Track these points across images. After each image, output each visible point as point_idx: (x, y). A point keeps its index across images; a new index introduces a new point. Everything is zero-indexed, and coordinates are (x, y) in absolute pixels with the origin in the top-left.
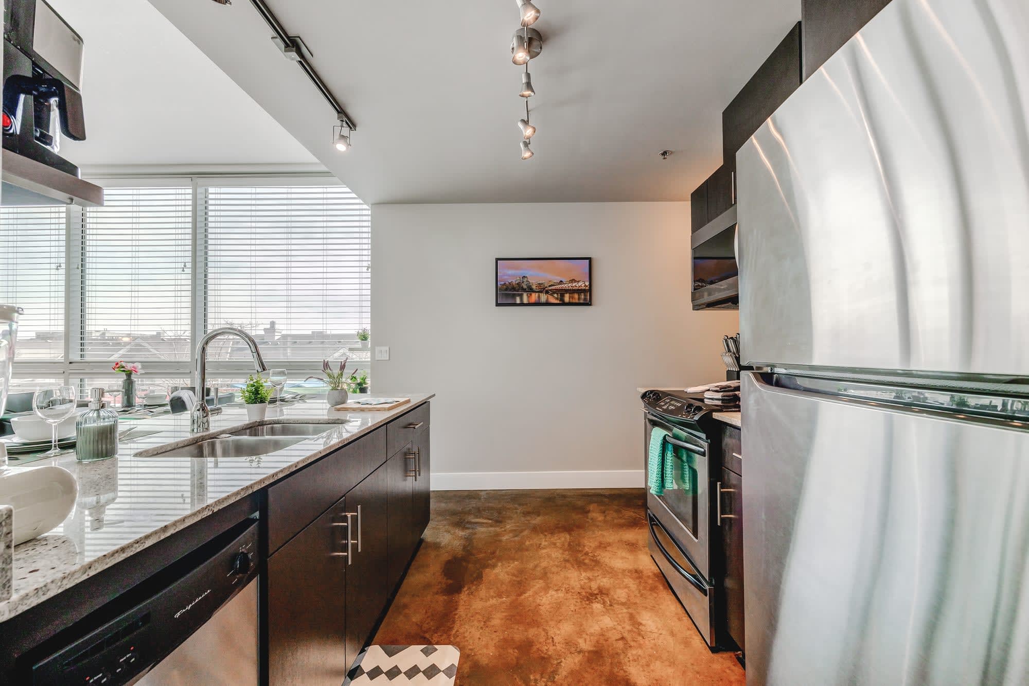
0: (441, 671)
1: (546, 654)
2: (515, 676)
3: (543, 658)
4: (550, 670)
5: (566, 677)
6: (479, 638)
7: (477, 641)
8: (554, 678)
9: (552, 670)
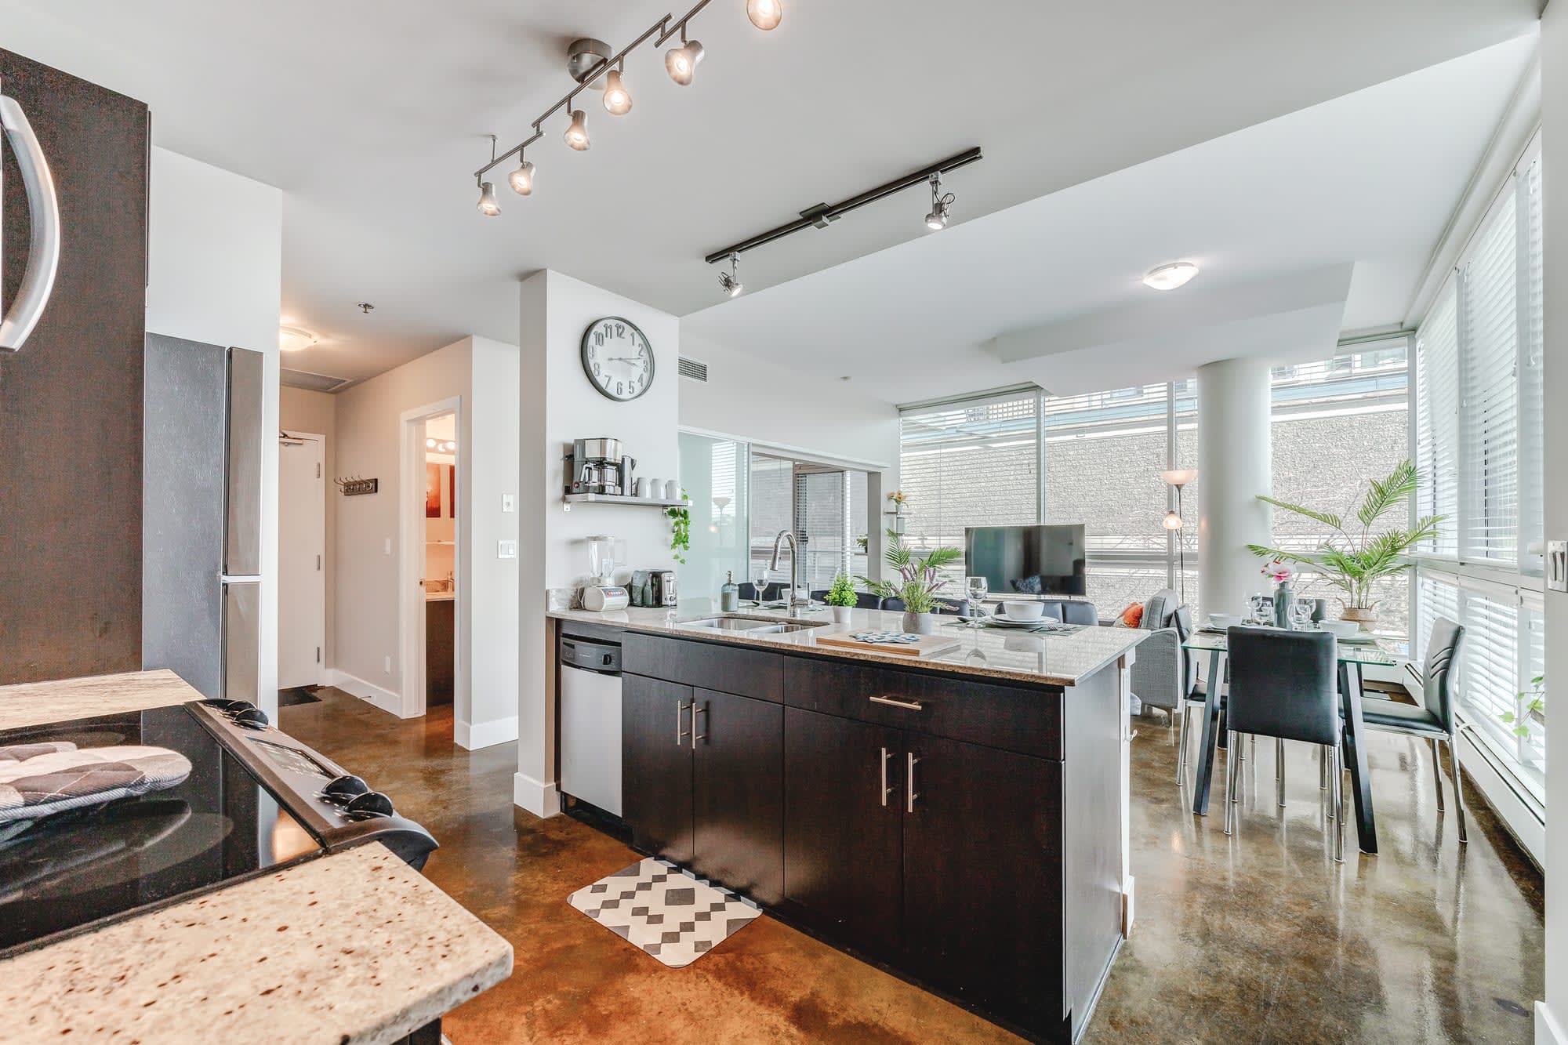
0: (662, 942)
1: (562, 1035)
2: (577, 990)
3: (559, 1028)
4: (540, 1022)
5: (511, 1028)
6: (669, 993)
7: (669, 990)
8: (527, 1018)
9: (537, 1023)
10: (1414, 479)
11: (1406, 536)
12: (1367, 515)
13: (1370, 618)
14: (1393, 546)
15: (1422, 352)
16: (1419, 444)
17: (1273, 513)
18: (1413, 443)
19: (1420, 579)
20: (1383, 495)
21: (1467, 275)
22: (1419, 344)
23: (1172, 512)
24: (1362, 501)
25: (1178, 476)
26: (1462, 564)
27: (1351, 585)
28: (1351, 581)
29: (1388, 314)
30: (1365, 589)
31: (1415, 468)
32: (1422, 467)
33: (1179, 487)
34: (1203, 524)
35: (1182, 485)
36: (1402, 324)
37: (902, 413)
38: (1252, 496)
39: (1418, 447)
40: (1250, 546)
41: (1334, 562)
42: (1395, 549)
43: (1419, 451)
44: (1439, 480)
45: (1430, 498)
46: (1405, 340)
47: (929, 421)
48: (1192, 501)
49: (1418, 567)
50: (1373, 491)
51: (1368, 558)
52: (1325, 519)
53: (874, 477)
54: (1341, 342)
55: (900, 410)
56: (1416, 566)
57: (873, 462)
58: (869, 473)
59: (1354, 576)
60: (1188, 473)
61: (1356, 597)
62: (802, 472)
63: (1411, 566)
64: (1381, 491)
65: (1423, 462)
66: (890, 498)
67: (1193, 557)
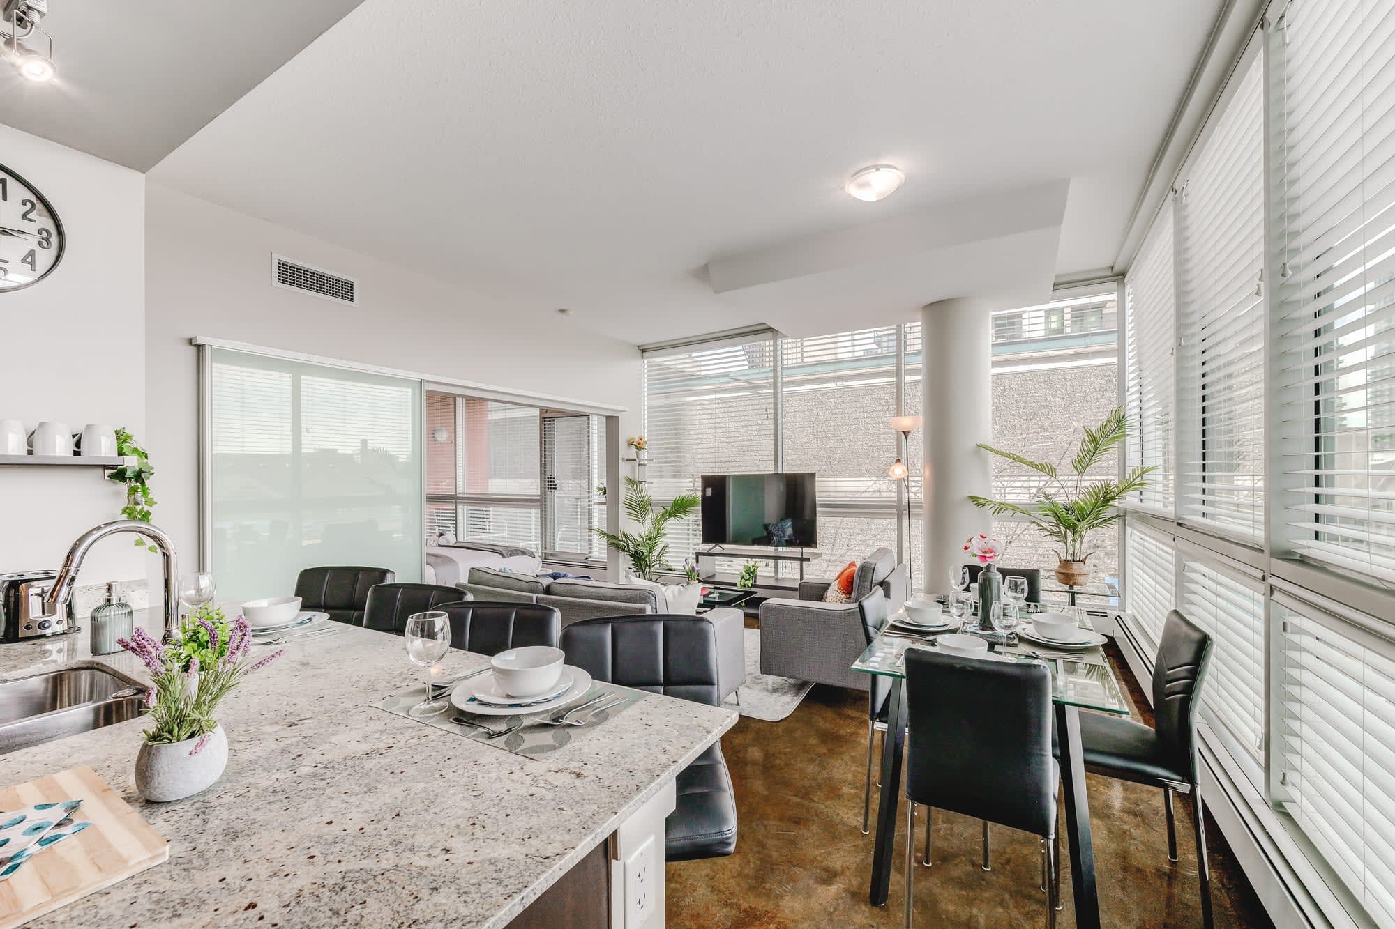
10: (1123, 427)
11: (1118, 487)
12: (1081, 465)
13: (1082, 572)
14: (1105, 498)
15: (1131, 297)
16: (1128, 391)
17: (994, 462)
18: (1122, 390)
19: (1128, 530)
20: (1095, 443)
21: (1186, 196)
22: (1128, 289)
23: (899, 460)
24: (1075, 451)
25: (906, 422)
26: (1179, 524)
27: (1066, 537)
28: (1065, 532)
29: (1101, 257)
30: (1079, 541)
31: (1124, 416)
32: (1131, 415)
33: (906, 433)
34: (928, 473)
35: (909, 432)
36: (1112, 267)
37: (646, 354)
38: (972, 444)
39: (1127, 394)
40: (971, 497)
41: (1050, 513)
42: (1107, 501)
43: (1128, 399)
44: (1146, 430)
45: (1138, 447)
46: (1115, 284)
47: (674, 363)
48: (917, 447)
49: (1127, 518)
50: (1087, 438)
51: (1082, 509)
52: (1040, 468)
53: (612, 422)
54: (1057, 286)
55: (643, 351)
56: (1125, 516)
57: (611, 406)
58: (608, 417)
59: (1067, 528)
60: (914, 421)
61: (1070, 548)
62: (548, 417)
63: (1121, 516)
64: (1094, 439)
65: (1132, 411)
66: (631, 444)
67: (919, 506)
